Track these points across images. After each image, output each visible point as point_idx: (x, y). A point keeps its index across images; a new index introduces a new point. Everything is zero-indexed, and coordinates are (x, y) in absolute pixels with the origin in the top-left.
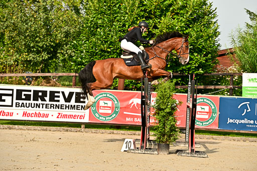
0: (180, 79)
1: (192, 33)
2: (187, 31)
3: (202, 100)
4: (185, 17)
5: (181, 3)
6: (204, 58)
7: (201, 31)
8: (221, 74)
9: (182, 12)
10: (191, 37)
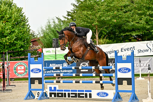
0: (12, 54)
1: (16, 31)
2: (13, 30)
3: (20, 64)
4: (11, 23)
5: (8, 16)
6: (23, 43)
7: (20, 29)
8: (33, 50)
9: (9, 20)
10: (15, 33)
